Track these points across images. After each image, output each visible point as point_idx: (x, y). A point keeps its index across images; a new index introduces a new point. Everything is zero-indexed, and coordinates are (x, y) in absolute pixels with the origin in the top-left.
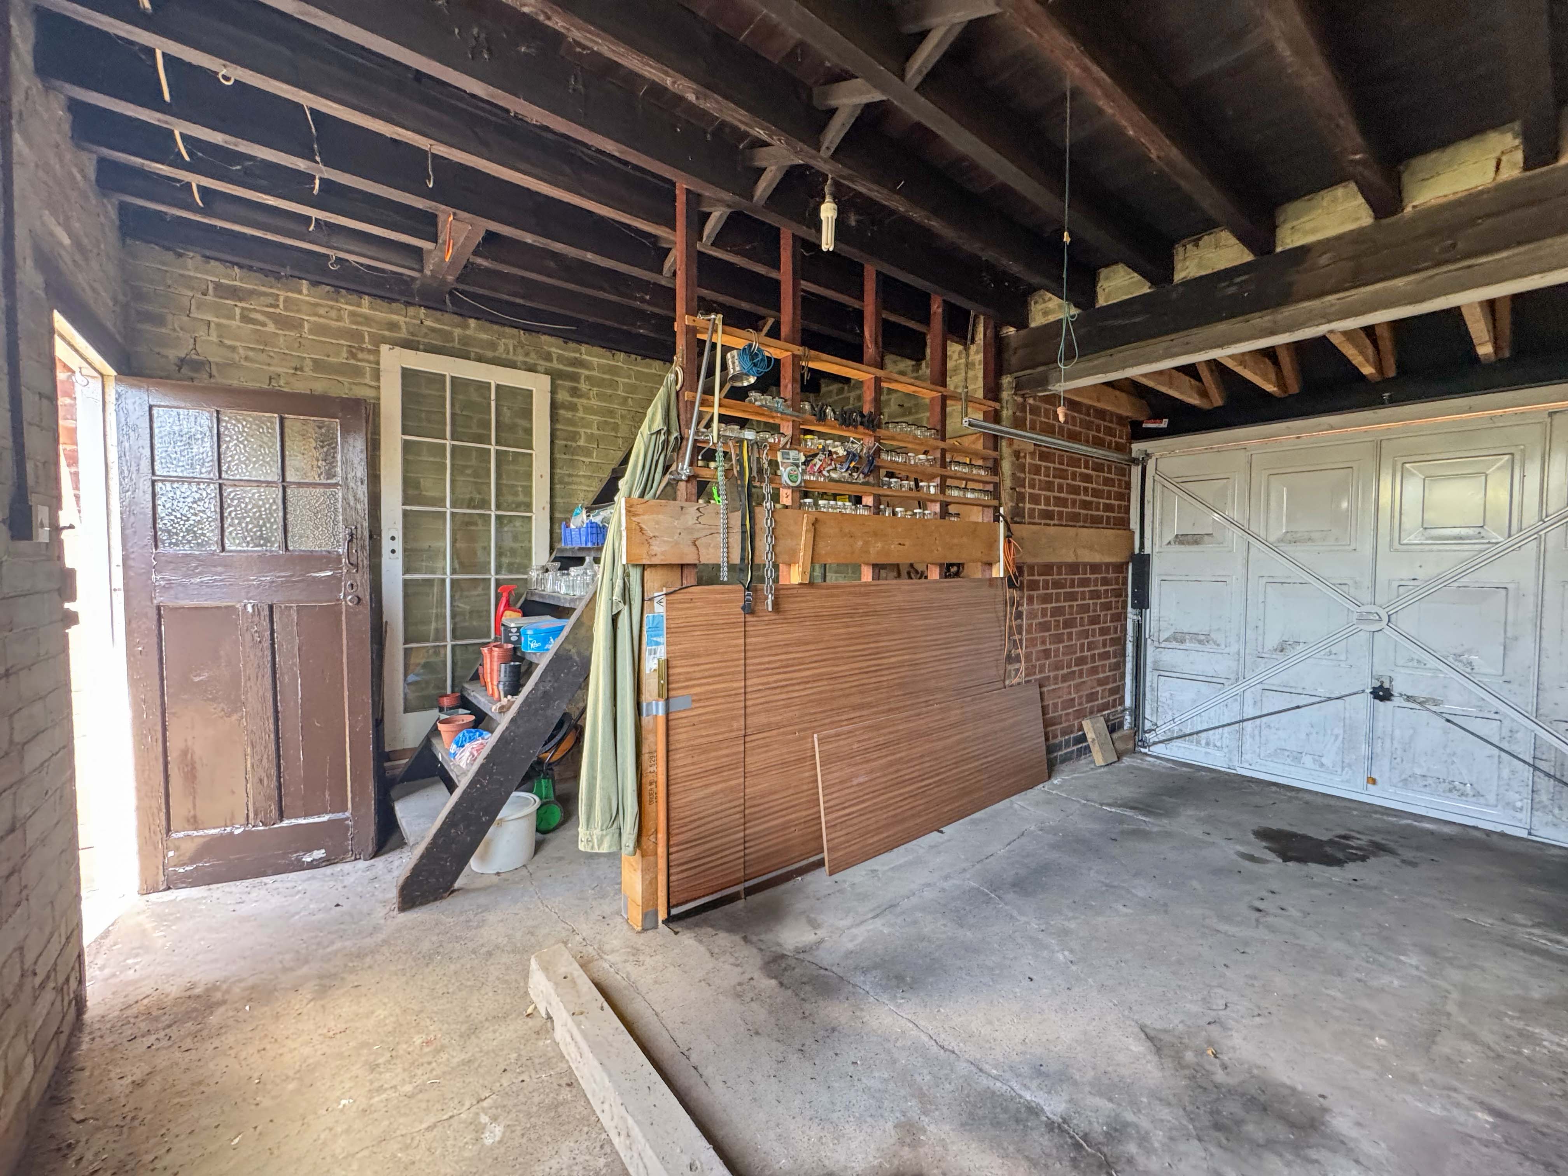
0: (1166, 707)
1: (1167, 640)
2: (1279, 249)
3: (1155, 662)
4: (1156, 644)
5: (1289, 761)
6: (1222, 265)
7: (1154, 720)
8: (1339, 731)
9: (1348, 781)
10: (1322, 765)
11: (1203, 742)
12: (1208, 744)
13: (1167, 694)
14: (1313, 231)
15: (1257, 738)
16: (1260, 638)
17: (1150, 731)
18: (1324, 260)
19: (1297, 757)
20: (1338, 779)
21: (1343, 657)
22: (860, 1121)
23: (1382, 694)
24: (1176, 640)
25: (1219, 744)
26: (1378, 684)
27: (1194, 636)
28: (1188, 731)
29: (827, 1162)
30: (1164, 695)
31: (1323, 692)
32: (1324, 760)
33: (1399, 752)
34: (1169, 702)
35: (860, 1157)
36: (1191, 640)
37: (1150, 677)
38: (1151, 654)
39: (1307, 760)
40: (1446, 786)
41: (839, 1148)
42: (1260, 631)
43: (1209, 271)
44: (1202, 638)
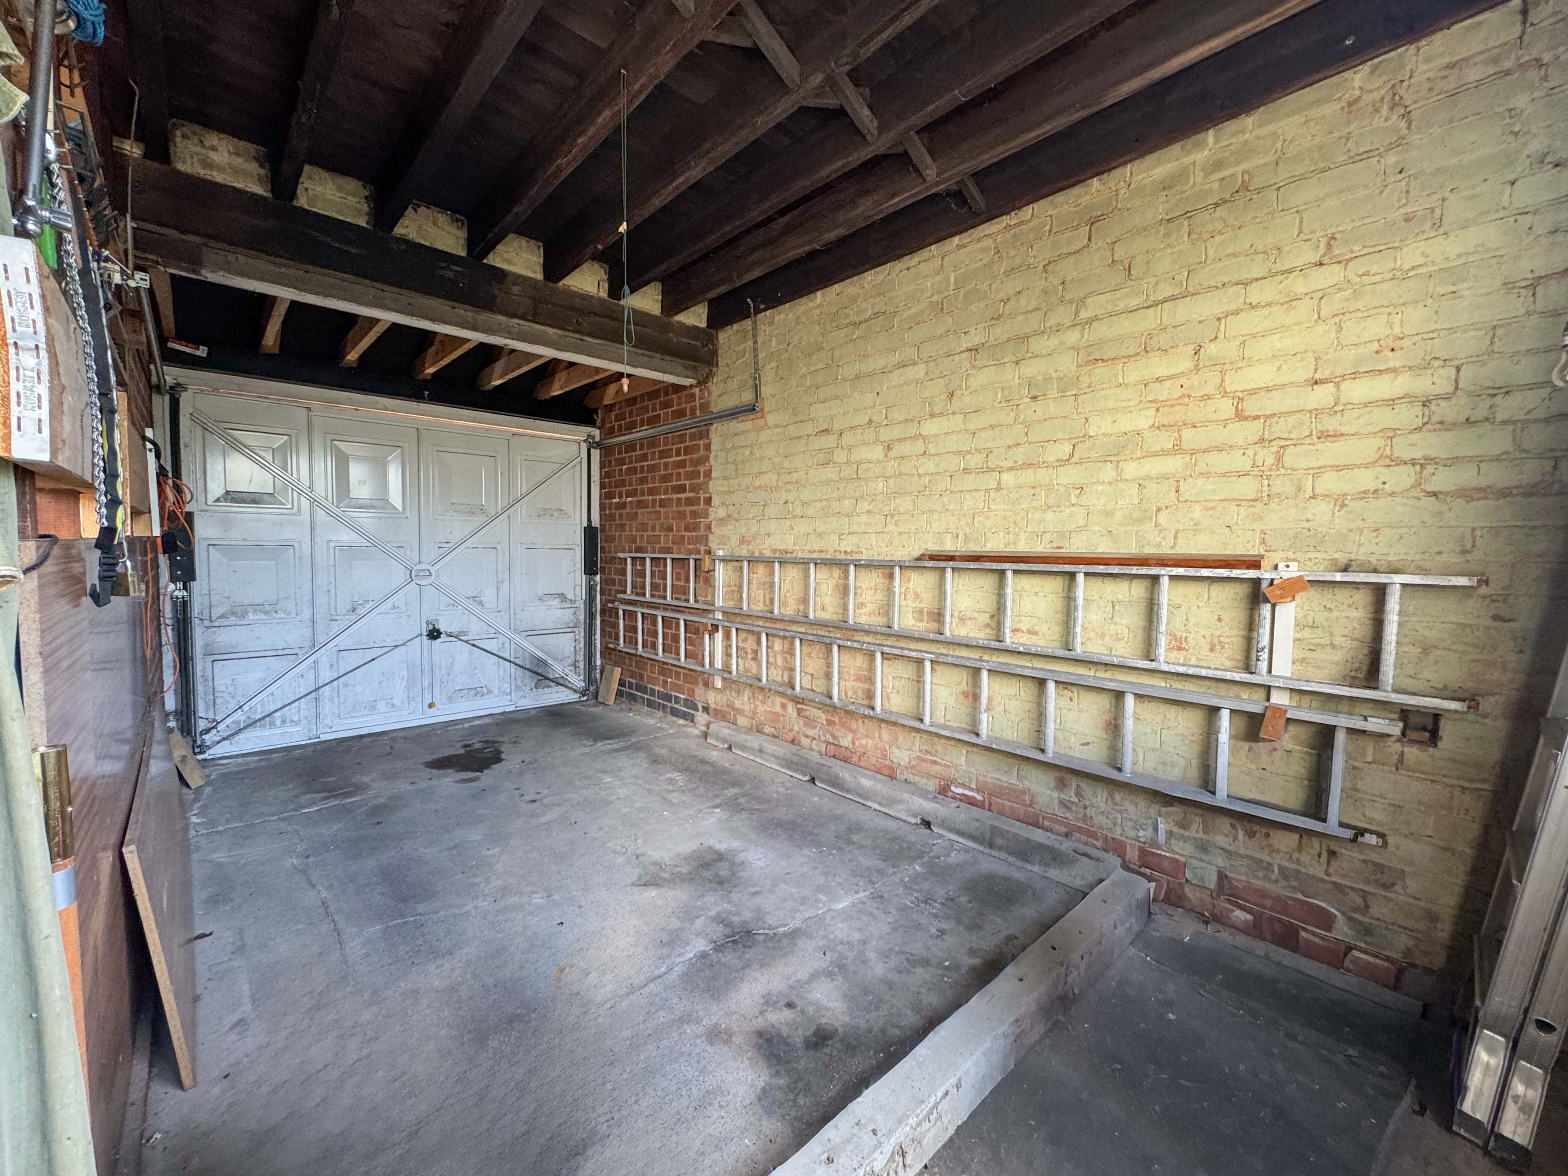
0: (225, 695)
1: (221, 617)
2: (485, 261)
3: (206, 646)
4: (207, 623)
5: (367, 712)
6: (439, 246)
7: (211, 716)
8: (404, 673)
9: (412, 713)
10: (394, 705)
11: (278, 722)
12: (284, 722)
13: (228, 681)
14: (509, 262)
15: (336, 699)
16: (333, 602)
17: (208, 731)
18: (516, 289)
19: (373, 707)
20: (405, 713)
21: (404, 610)
22: (703, 1071)
23: (434, 634)
24: (234, 614)
25: (296, 718)
26: (431, 627)
27: (258, 607)
28: (258, 716)
29: (748, 1101)
30: (222, 683)
31: (389, 642)
32: (394, 701)
33: (445, 677)
34: (231, 689)
35: (741, 1074)
36: (255, 611)
37: (200, 665)
38: (199, 638)
39: (382, 706)
40: (473, 692)
41: (733, 1091)
42: (332, 594)
43: (428, 244)
44: (268, 608)
